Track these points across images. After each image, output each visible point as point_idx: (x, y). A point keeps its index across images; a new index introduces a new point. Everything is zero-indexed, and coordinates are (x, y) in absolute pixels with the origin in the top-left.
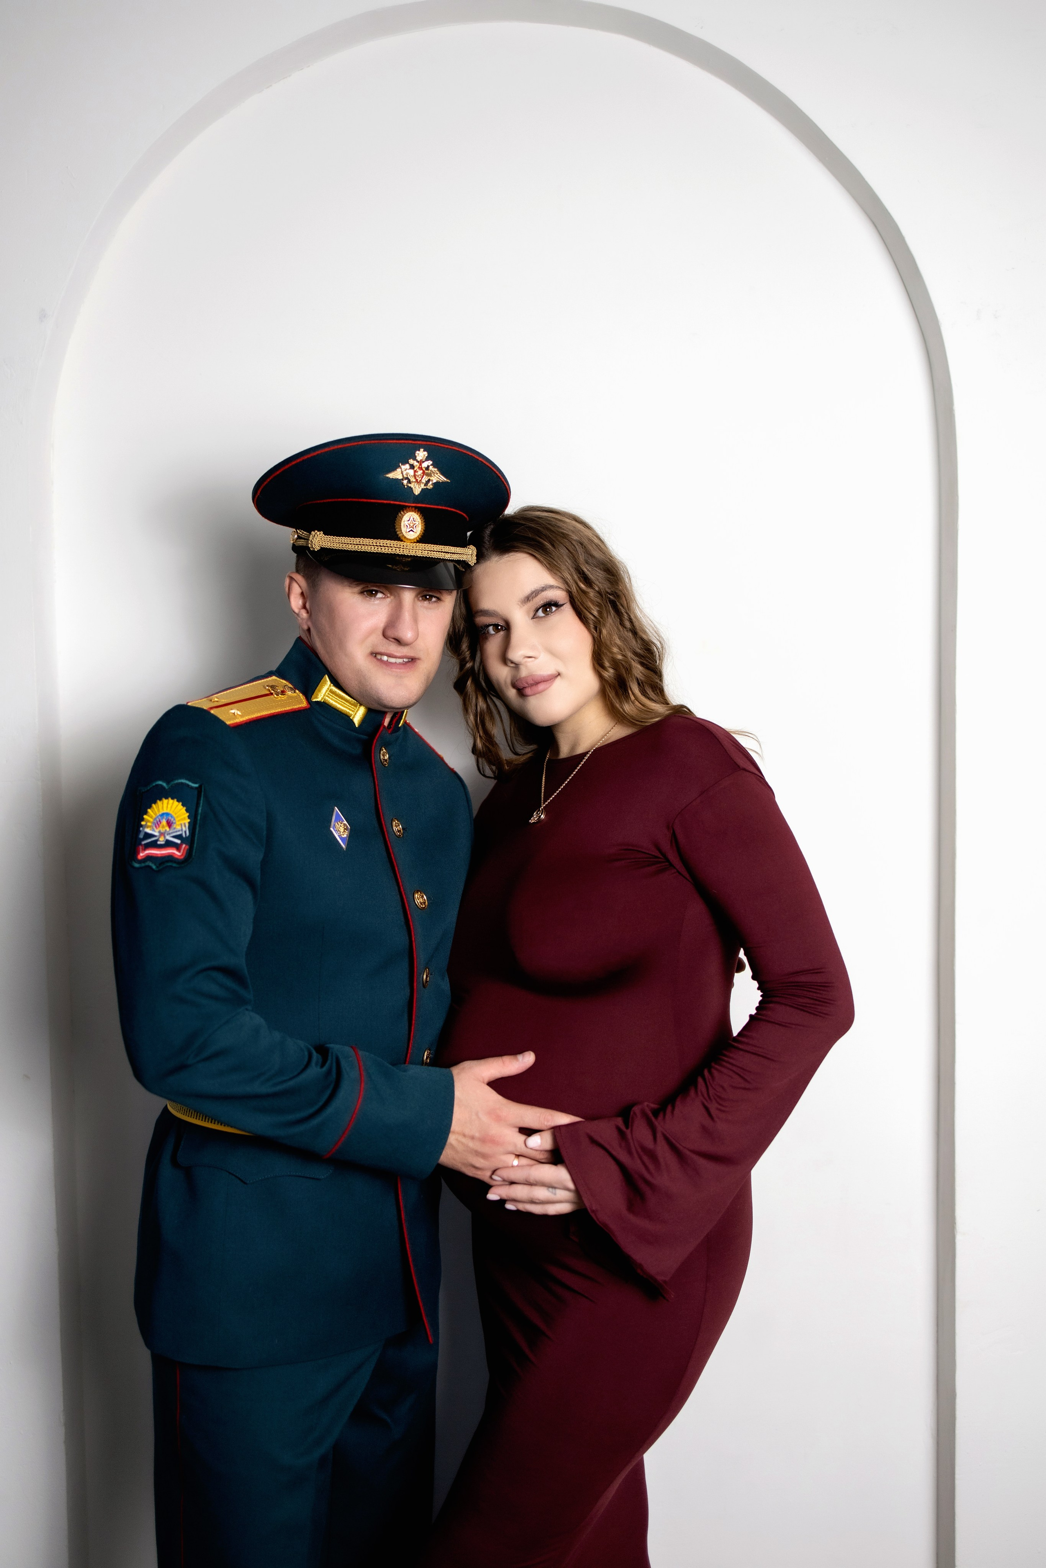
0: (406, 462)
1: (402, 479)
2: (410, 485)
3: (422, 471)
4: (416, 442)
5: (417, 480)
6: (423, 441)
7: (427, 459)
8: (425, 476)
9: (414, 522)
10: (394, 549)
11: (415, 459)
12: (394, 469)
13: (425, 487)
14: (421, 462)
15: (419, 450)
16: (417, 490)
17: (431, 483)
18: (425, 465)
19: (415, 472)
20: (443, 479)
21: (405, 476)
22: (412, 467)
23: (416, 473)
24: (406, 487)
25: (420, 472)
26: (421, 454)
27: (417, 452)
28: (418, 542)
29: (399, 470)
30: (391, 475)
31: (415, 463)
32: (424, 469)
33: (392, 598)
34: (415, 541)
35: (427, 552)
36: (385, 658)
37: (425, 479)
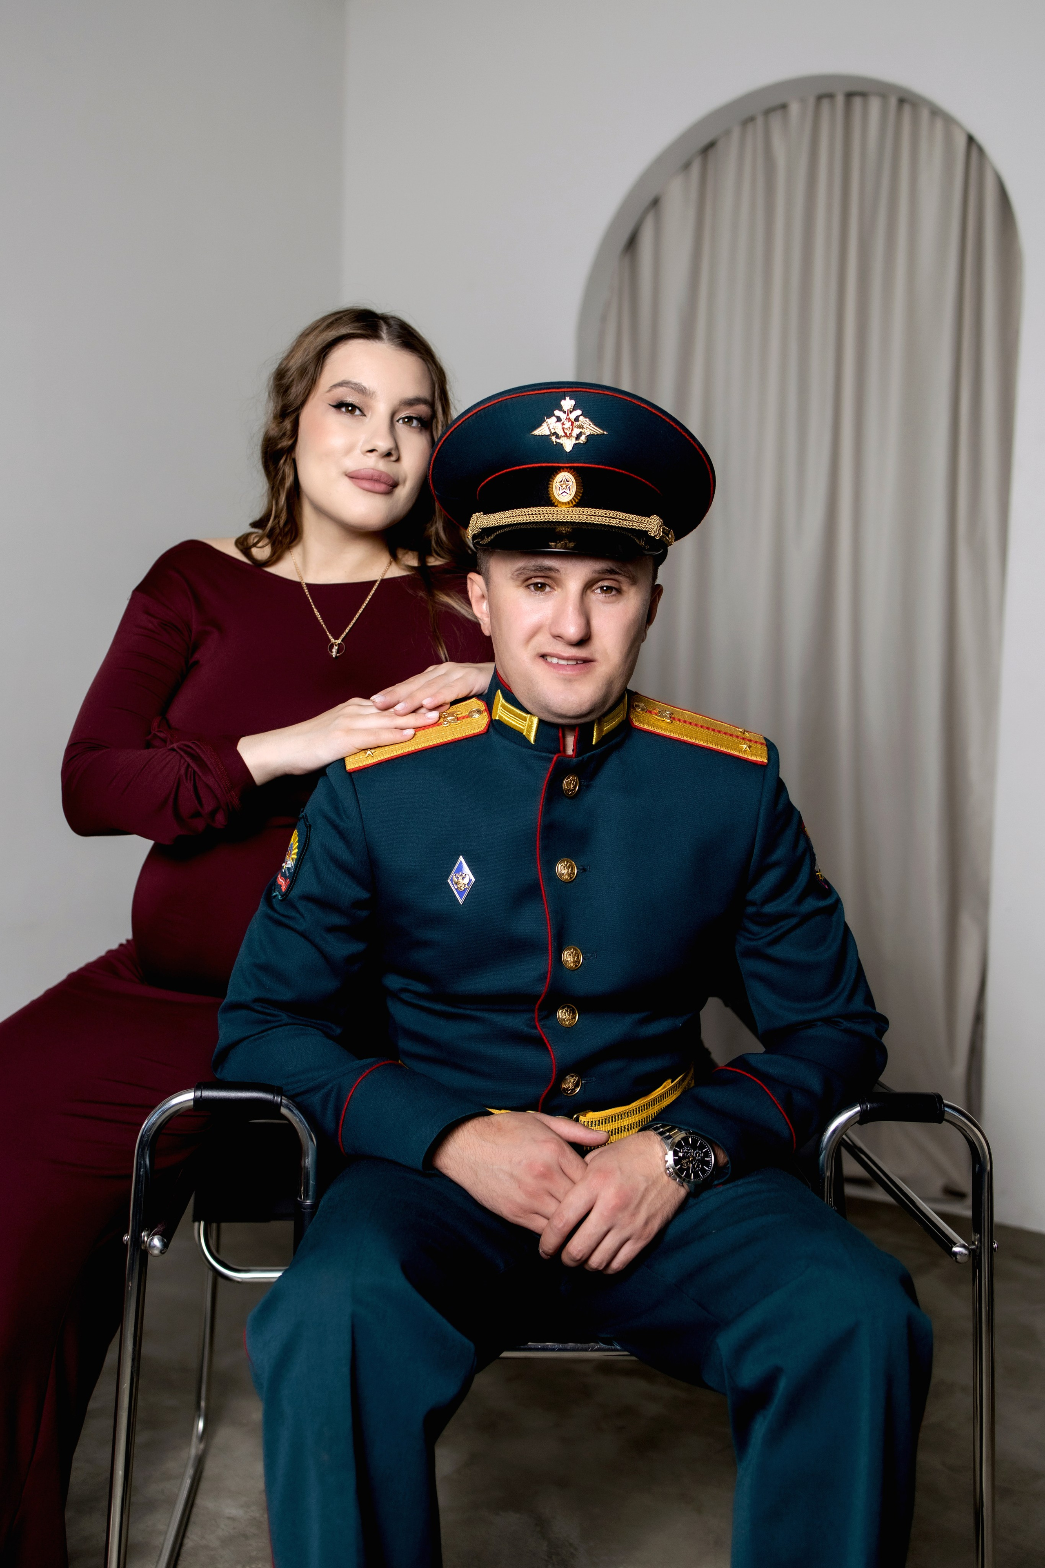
0: (551, 415)
1: (549, 435)
2: (559, 441)
3: (570, 423)
4: (560, 390)
5: (566, 434)
6: (568, 387)
7: (575, 408)
8: (575, 429)
9: (567, 483)
10: (546, 515)
11: (560, 408)
12: (540, 425)
13: (577, 442)
14: (568, 413)
15: (565, 399)
16: (568, 445)
17: (583, 436)
18: (573, 416)
19: (563, 424)
21: (553, 431)
22: (559, 419)
23: (564, 426)
24: (555, 443)
25: (568, 424)
26: (567, 403)
27: (563, 401)
28: (575, 506)
29: (544, 425)
30: (537, 432)
31: (563, 416)
32: (572, 421)
33: (559, 590)
34: (571, 505)
35: (585, 516)
36: (555, 660)
37: (576, 431)
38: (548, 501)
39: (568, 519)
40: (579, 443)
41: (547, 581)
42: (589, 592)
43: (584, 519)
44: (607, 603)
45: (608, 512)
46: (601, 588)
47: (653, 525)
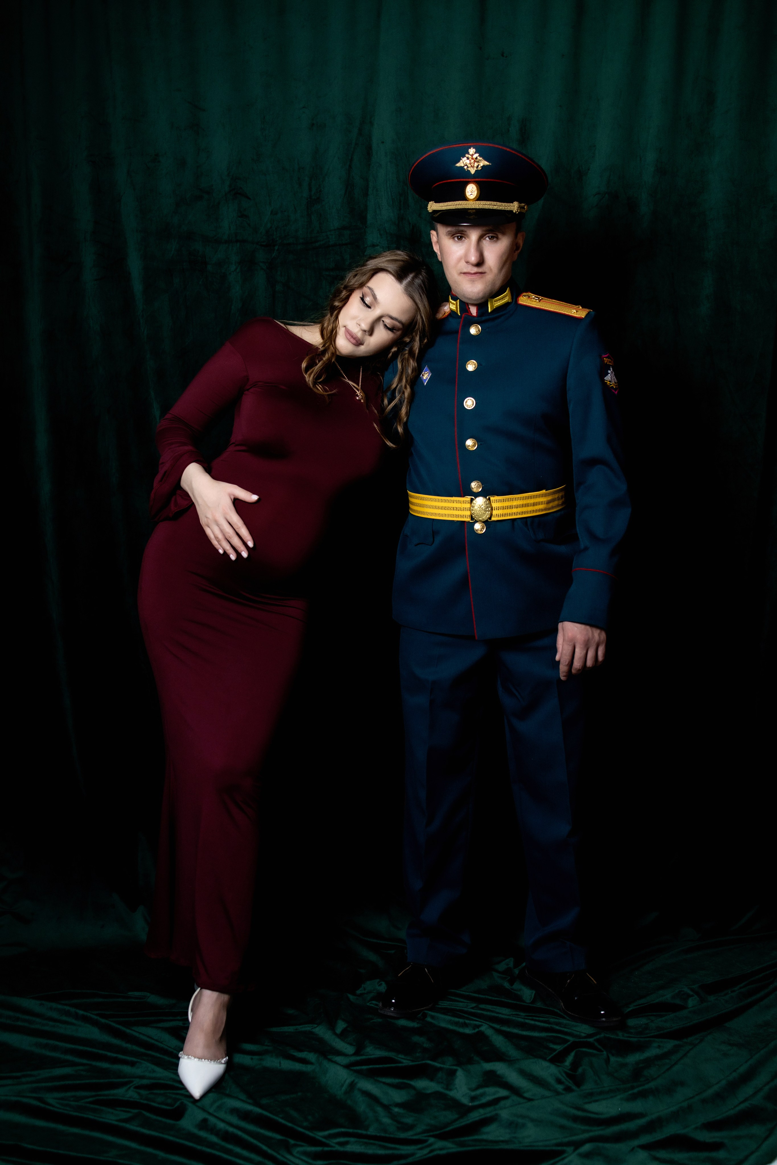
0: (464, 156)
1: (464, 166)
2: (468, 169)
3: (473, 160)
4: (468, 144)
5: (471, 165)
6: (472, 143)
7: (475, 153)
8: (476, 163)
9: (472, 189)
10: (463, 205)
11: (468, 153)
12: (459, 161)
14: (472, 155)
15: (471, 148)
16: (473, 171)
17: (480, 166)
18: (475, 156)
19: (470, 161)
20: (487, 163)
21: (465, 164)
22: (468, 158)
24: (466, 170)
25: (473, 161)
27: (470, 150)
28: (477, 200)
29: (461, 161)
30: (458, 165)
31: (470, 156)
33: (468, 239)
34: (474, 200)
35: (481, 205)
37: (476, 164)
38: (464, 198)
39: (473, 207)
40: (478, 170)
41: (462, 235)
42: (482, 239)
43: (481, 207)
44: (492, 244)
45: (492, 202)
46: (487, 237)
47: (514, 207)
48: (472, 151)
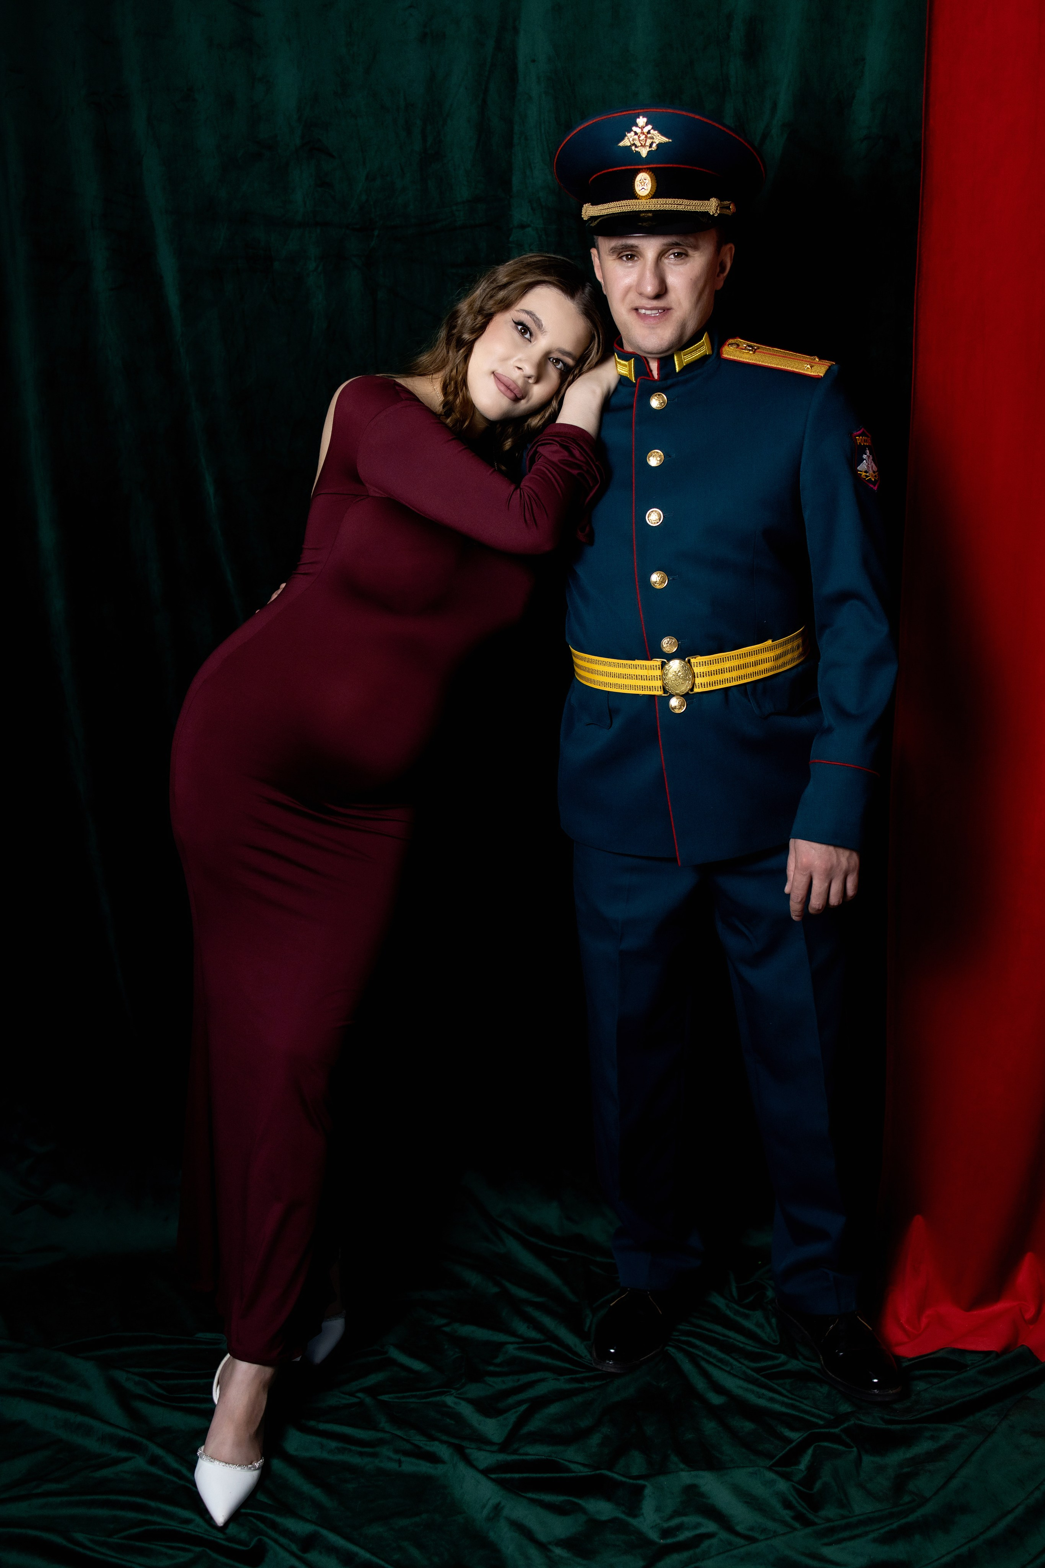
0: (630, 131)
1: (630, 146)
2: (637, 150)
3: (644, 136)
4: (635, 112)
5: (642, 144)
6: (641, 109)
7: (647, 124)
8: (648, 140)
9: (644, 181)
10: (631, 206)
11: (637, 125)
12: (623, 139)
13: (650, 149)
14: (642, 128)
15: (639, 118)
16: (644, 152)
17: (654, 144)
18: (646, 130)
20: (664, 140)
21: (632, 143)
22: (636, 134)
23: (640, 138)
24: (635, 152)
25: (643, 137)
27: (638, 120)
28: (652, 198)
29: (626, 138)
30: (621, 144)
31: (639, 130)
32: (646, 134)
33: (642, 259)
34: (648, 197)
35: (659, 205)
36: (643, 311)
37: (649, 142)
38: (633, 196)
39: (647, 208)
40: (652, 150)
41: (634, 253)
42: (663, 258)
43: (658, 208)
44: (678, 265)
45: (675, 200)
46: (671, 254)
47: (711, 206)
48: (641, 121)
